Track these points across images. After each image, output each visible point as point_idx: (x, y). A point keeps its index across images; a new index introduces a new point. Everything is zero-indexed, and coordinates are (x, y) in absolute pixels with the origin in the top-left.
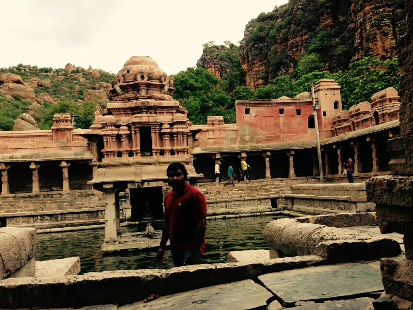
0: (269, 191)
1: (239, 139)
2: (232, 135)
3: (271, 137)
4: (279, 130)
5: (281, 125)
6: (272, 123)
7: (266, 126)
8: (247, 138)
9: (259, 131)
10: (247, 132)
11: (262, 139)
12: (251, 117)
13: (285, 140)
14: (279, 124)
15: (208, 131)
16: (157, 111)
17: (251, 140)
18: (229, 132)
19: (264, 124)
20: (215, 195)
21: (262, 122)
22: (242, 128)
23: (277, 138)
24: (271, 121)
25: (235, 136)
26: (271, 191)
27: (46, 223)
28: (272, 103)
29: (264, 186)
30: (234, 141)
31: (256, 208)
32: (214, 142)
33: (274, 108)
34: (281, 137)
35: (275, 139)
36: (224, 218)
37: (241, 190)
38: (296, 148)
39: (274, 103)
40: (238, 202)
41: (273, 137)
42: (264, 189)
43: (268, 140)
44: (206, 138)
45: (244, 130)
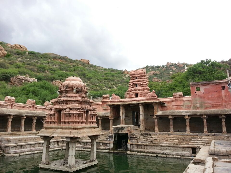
0: (195, 142)
1: (192, 106)
2: (189, 104)
3: (216, 104)
4: (221, 100)
5: (223, 96)
6: (216, 96)
7: (211, 97)
8: (198, 105)
9: (207, 101)
10: (198, 102)
11: (209, 106)
12: (201, 92)
13: (226, 106)
14: (222, 96)
15: (172, 101)
16: (68, 103)
17: (201, 107)
18: (186, 102)
19: (210, 96)
20: (160, 141)
21: (209, 95)
22: (194, 99)
23: (220, 105)
24: (216, 95)
25: (190, 104)
26: (197, 142)
27: (81, 146)
28: (215, 83)
29: (194, 138)
30: (189, 107)
31: (181, 152)
32: (176, 108)
33: (217, 86)
34: (223, 105)
35: (219, 106)
36: (157, 156)
37: (177, 140)
38: (226, 113)
39: (217, 83)
40: (169, 147)
41: (217, 104)
42: (192, 140)
43: (213, 106)
44: (171, 105)
45: (196, 101)
